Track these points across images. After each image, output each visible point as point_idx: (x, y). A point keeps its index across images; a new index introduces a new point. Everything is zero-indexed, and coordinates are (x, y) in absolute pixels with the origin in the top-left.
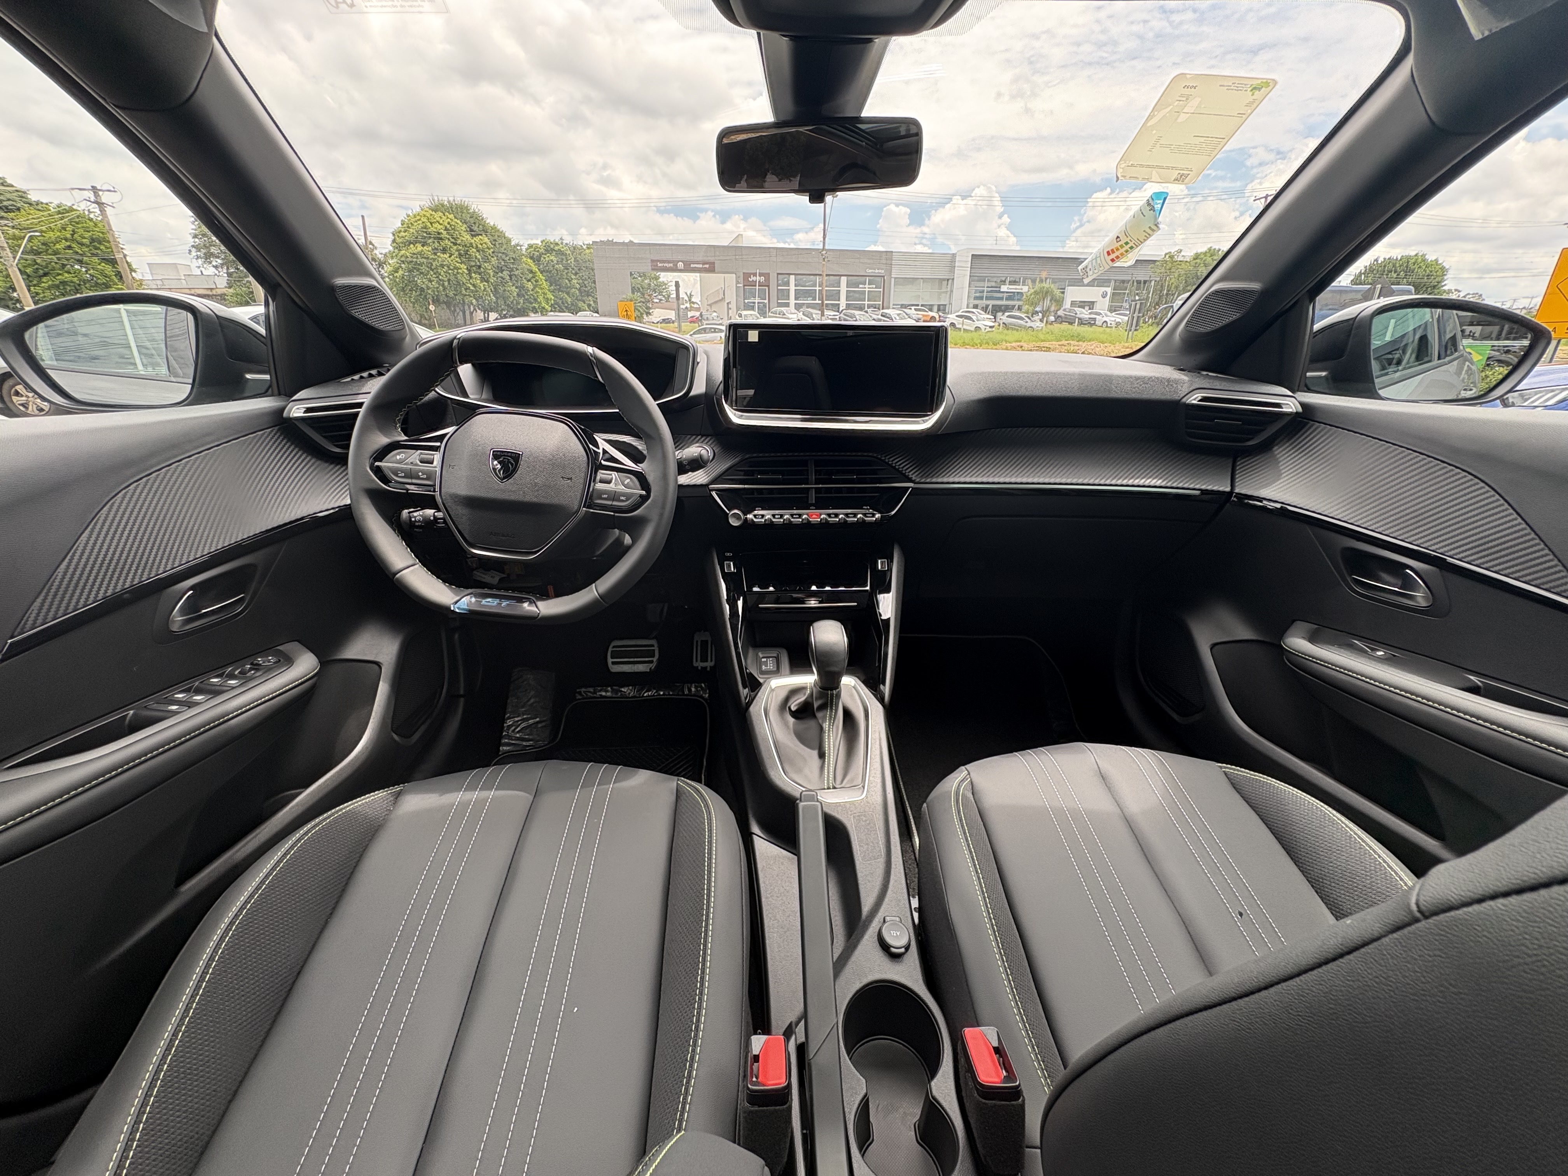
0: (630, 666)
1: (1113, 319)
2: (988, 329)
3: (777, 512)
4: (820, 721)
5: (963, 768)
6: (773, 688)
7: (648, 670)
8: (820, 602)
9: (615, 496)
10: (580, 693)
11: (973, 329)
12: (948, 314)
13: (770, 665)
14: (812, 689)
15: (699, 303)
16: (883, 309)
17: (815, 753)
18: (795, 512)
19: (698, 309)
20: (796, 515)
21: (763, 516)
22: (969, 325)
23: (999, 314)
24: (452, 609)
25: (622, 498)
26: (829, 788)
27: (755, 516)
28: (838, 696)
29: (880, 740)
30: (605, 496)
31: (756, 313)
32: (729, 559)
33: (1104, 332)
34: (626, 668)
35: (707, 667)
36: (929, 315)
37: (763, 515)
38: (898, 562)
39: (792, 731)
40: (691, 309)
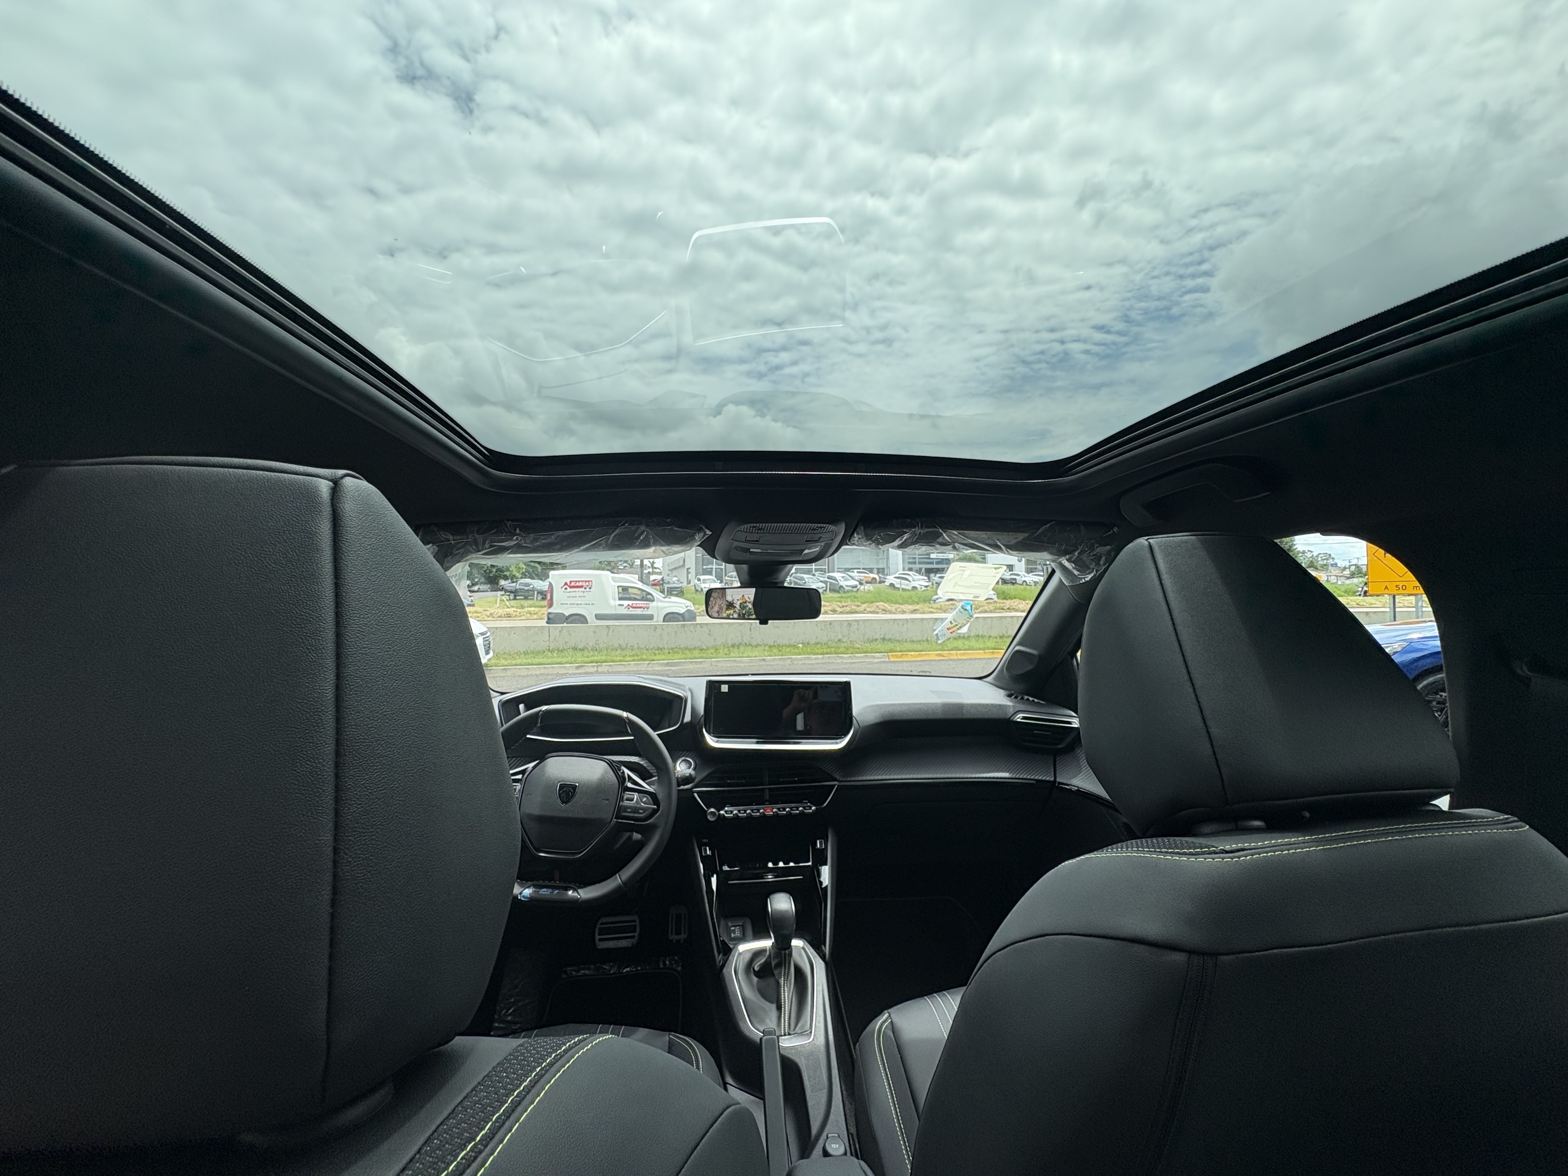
0: (615, 942)
1: (1031, 579)
2: (924, 588)
3: (741, 808)
4: (777, 977)
5: (886, 1011)
6: (741, 951)
7: (630, 946)
8: (776, 877)
9: (635, 810)
10: (566, 972)
11: (910, 588)
12: (887, 575)
13: (738, 933)
14: (770, 950)
15: (661, 569)
16: (829, 572)
17: (774, 1006)
18: (755, 807)
19: (660, 573)
20: (755, 810)
21: (732, 812)
22: (905, 585)
23: (932, 575)
24: (519, 898)
25: (641, 811)
26: (785, 1035)
27: (726, 812)
28: (790, 955)
29: (823, 991)
30: (629, 810)
31: (713, 577)
32: (706, 845)
33: (1025, 589)
34: (611, 944)
35: (680, 940)
36: (870, 577)
37: (729, 812)
38: (832, 843)
39: (756, 987)
40: (654, 573)
